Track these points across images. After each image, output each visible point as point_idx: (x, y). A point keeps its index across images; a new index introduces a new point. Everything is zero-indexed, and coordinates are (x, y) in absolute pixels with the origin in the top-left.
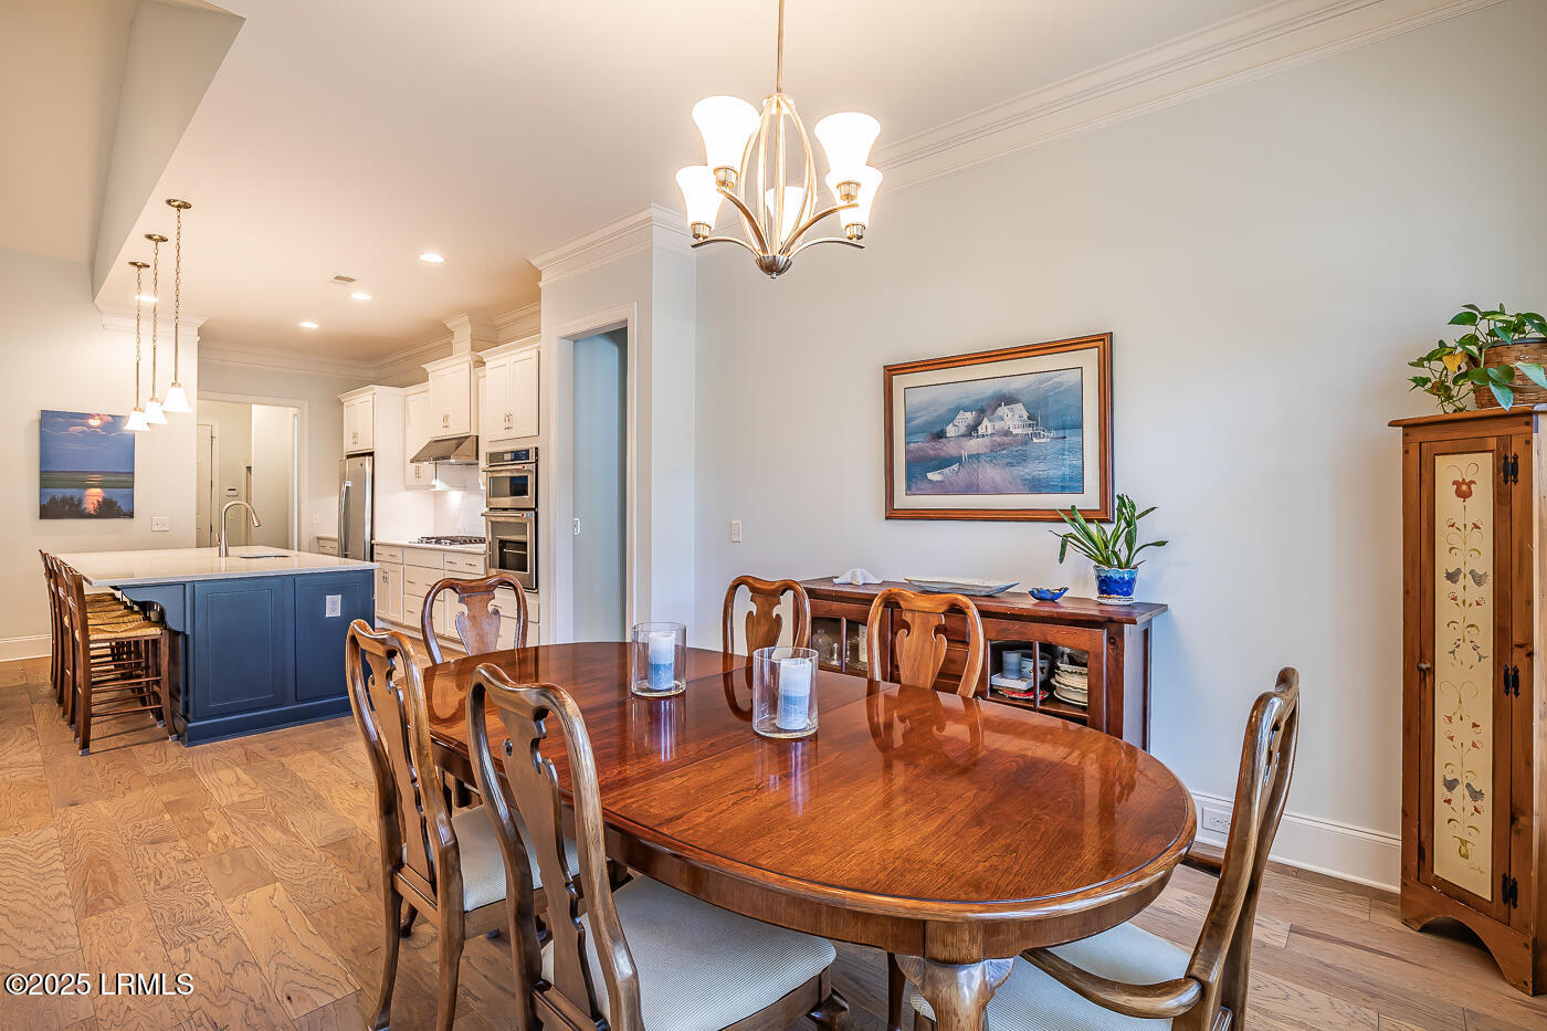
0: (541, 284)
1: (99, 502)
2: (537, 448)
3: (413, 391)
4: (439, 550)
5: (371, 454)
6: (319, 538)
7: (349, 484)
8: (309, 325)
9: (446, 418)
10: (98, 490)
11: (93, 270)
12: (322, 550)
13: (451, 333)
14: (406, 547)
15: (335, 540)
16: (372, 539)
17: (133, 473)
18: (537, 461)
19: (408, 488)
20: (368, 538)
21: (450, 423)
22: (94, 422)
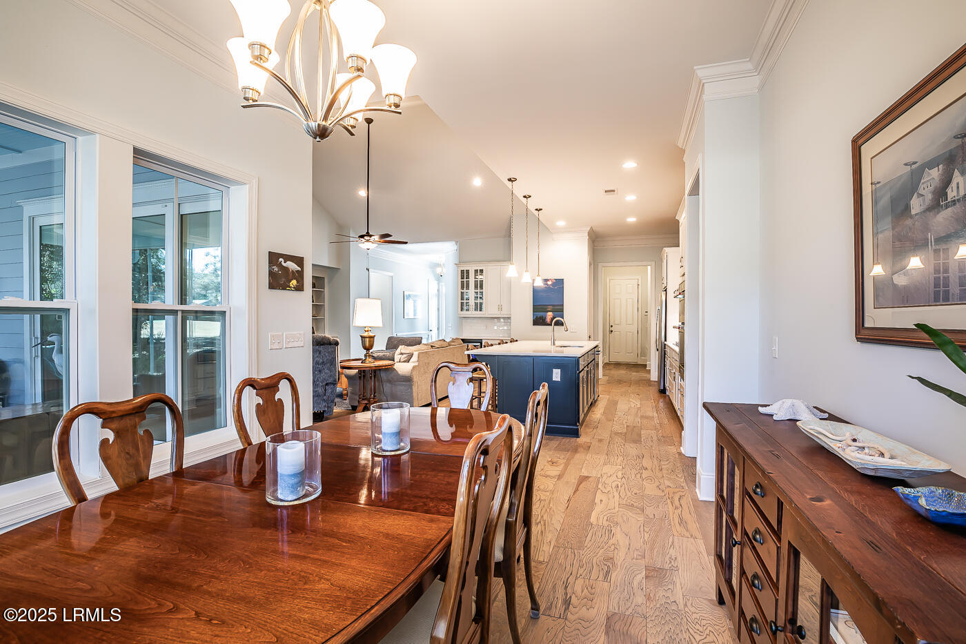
0: (684, 160)
5: (666, 290)
7: (659, 308)
17: (563, 305)
22: (549, 283)
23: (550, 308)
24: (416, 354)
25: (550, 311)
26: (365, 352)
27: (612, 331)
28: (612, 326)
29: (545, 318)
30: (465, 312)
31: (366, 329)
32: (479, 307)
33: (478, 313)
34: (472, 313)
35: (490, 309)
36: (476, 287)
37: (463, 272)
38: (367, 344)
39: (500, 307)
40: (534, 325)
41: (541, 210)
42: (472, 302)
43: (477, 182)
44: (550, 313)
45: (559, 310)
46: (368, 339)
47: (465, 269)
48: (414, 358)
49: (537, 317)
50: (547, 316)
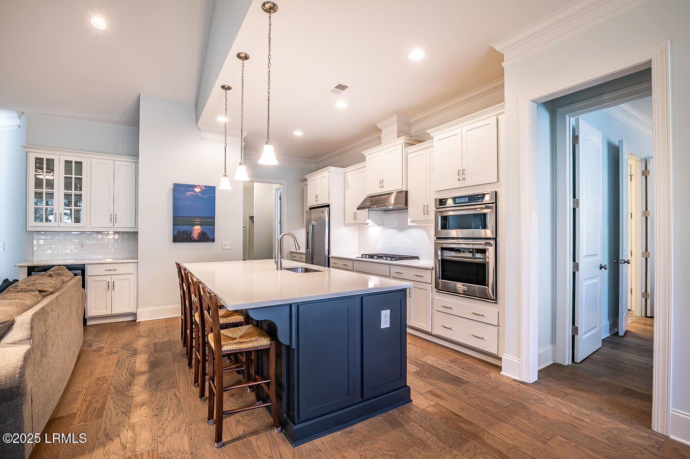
0: (503, 64)
1: (199, 233)
2: (496, 192)
3: (350, 170)
4: (387, 264)
5: (328, 206)
6: (291, 252)
7: (314, 223)
8: (298, 133)
9: (381, 182)
10: (199, 227)
11: (198, 106)
12: (293, 258)
13: (380, 131)
14: (355, 260)
15: (303, 254)
16: (329, 254)
17: (214, 217)
18: (496, 202)
19: (346, 225)
20: (327, 254)
21: (385, 184)
23: (198, 220)
29: (191, 233)
30: (42, 223)
33: (71, 226)
34: (59, 225)
36: (68, 187)
37: (38, 161)
39: (114, 218)
42: (59, 208)
47: (44, 156)
49: (179, 232)
50: (193, 230)
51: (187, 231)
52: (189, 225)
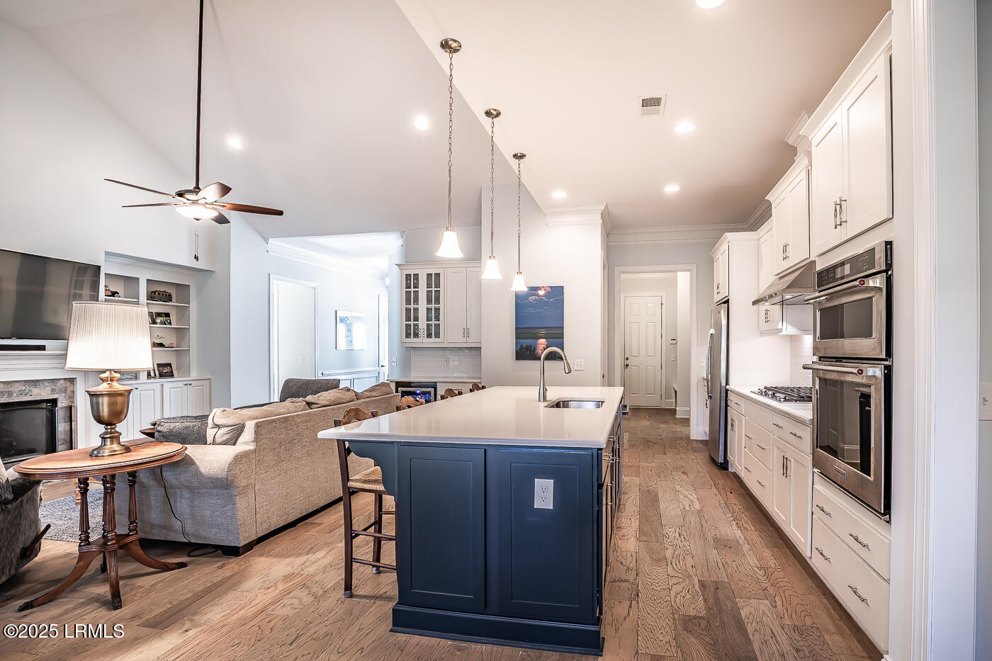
2: (890, 243)
3: (763, 233)
4: (770, 408)
5: (728, 302)
7: (713, 331)
9: (785, 249)
16: (726, 386)
17: (563, 328)
18: (890, 267)
19: (761, 334)
20: (724, 384)
21: (790, 253)
22: (541, 293)
23: (543, 332)
24: (250, 426)
25: (542, 338)
26: (101, 429)
27: (627, 366)
28: (627, 359)
29: (535, 348)
30: (412, 339)
31: (103, 376)
32: (433, 332)
33: (432, 342)
34: (423, 341)
35: (451, 335)
36: (429, 301)
37: (408, 276)
38: (105, 411)
39: (466, 333)
40: (517, 359)
41: (522, 156)
42: (422, 323)
43: (422, 123)
44: (543, 341)
45: (556, 336)
46: (106, 400)
47: (412, 272)
48: (248, 435)
49: (522, 347)
50: (537, 344)
51: (531, 346)
52: (534, 338)
